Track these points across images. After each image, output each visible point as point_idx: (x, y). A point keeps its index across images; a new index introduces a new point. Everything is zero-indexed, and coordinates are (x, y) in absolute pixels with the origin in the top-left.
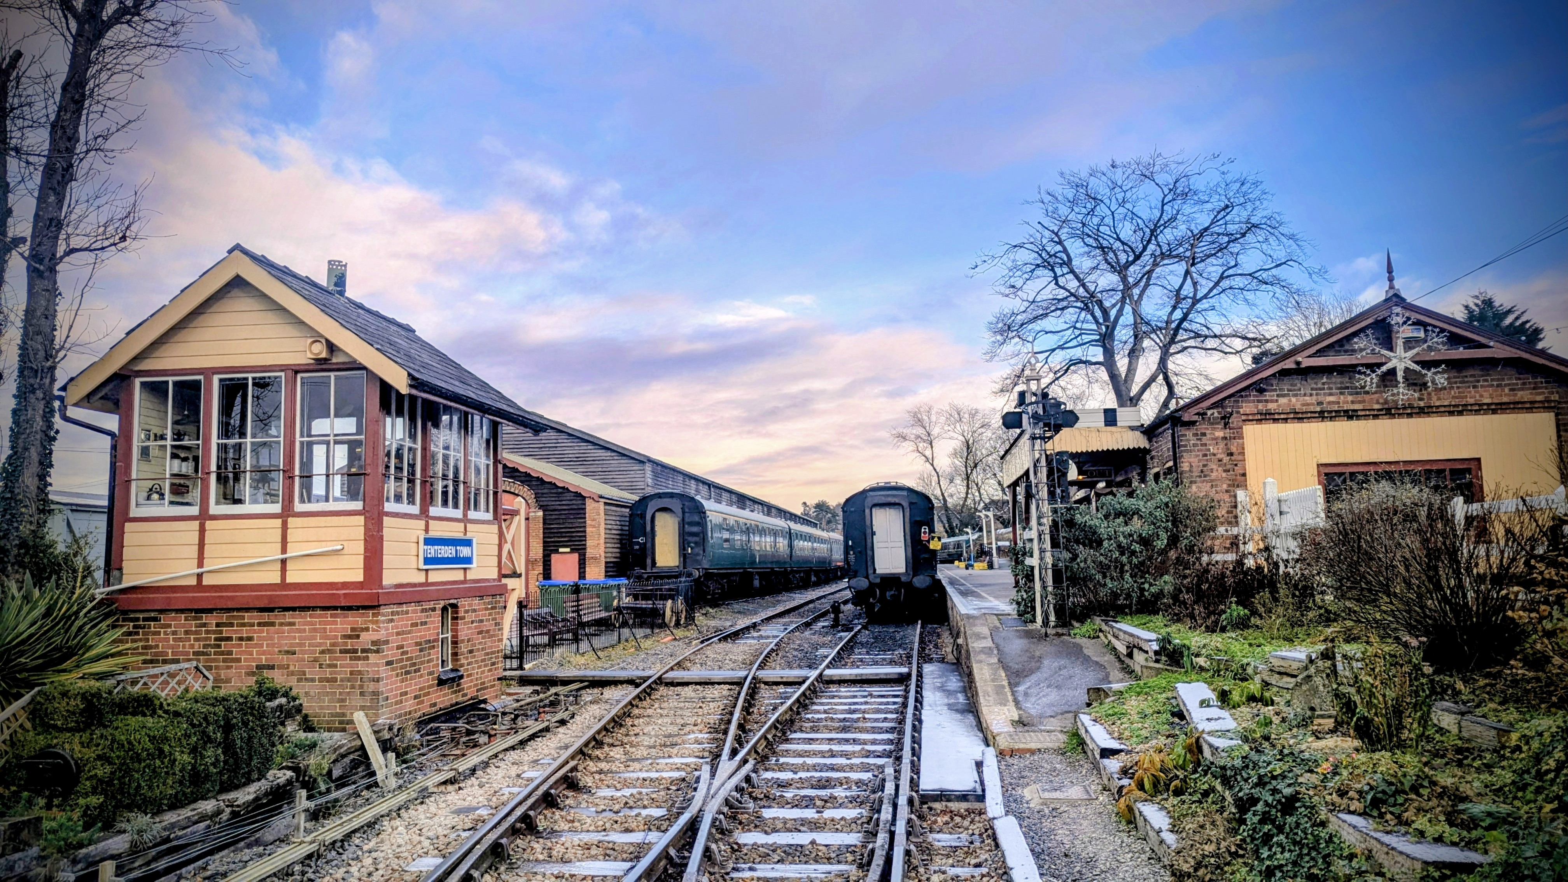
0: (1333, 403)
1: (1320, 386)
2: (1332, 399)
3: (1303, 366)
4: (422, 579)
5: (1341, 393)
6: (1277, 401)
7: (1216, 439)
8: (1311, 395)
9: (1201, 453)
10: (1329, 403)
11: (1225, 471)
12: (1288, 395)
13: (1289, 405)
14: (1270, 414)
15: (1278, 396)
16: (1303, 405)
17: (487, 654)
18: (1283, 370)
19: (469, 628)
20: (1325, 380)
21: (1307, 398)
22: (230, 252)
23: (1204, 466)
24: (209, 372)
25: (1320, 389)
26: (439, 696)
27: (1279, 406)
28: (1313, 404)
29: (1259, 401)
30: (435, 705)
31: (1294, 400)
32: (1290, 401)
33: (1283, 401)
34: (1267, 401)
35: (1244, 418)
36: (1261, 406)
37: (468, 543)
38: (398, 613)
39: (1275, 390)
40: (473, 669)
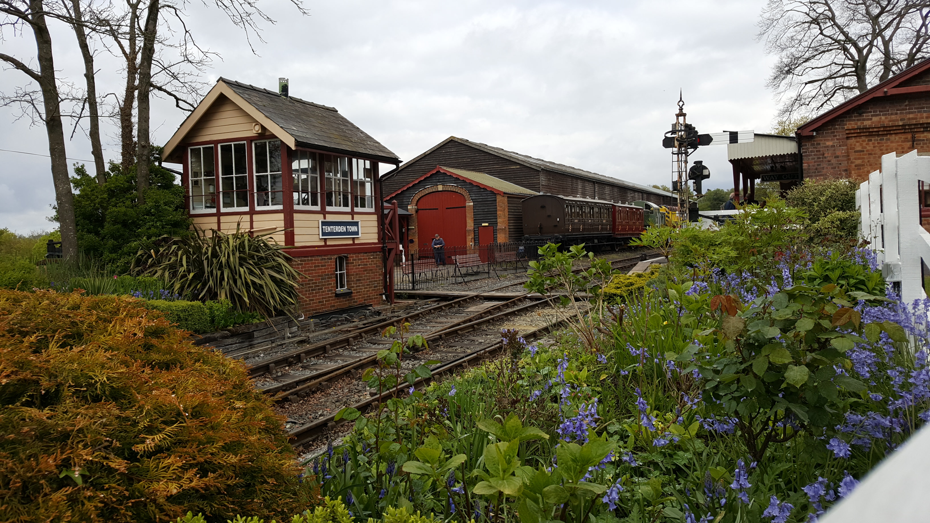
0: (913, 119)
1: (902, 107)
2: (911, 116)
3: (889, 94)
4: (323, 243)
5: (919, 112)
6: (871, 119)
7: (828, 147)
8: (896, 114)
9: (816, 157)
10: (909, 119)
11: (832, 168)
12: (879, 115)
13: (879, 122)
14: (866, 128)
15: (872, 116)
16: (890, 121)
17: (371, 282)
18: (874, 98)
19: (356, 268)
20: (907, 103)
21: (893, 116)
22: (218, 81)
23: (818, 165)
24: (216, 142)
25: (903, 110)
26: (337, 302)
27: (872, 123)
28: (897, 120)
29: (858, 120)
30: (334, 306)
31: (883, 118)
32: (881, 119)
33: (875, 119)
34: (864, 120)
35: (847, 132)
36: (859, 123)
37: (356, 224)
38: (305, 261)
39: (871, 112)
40: (361, 289)
